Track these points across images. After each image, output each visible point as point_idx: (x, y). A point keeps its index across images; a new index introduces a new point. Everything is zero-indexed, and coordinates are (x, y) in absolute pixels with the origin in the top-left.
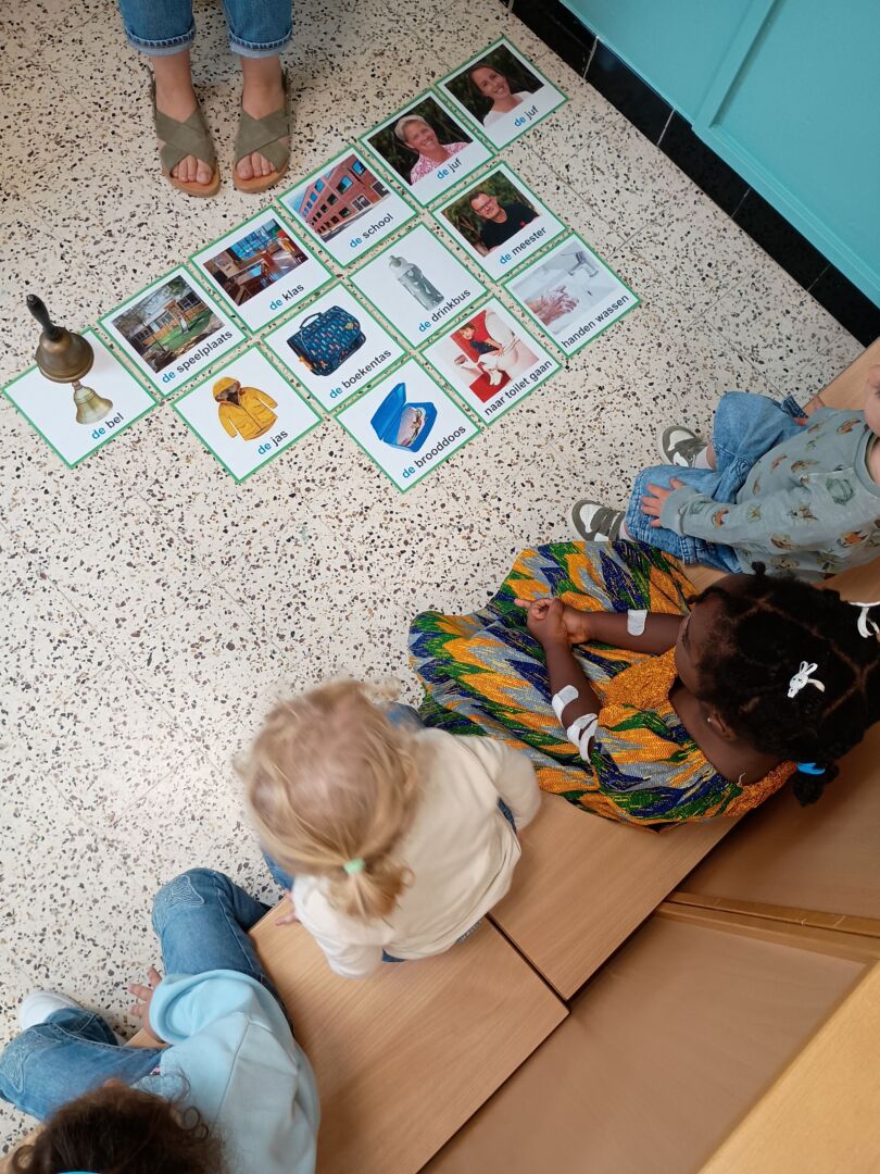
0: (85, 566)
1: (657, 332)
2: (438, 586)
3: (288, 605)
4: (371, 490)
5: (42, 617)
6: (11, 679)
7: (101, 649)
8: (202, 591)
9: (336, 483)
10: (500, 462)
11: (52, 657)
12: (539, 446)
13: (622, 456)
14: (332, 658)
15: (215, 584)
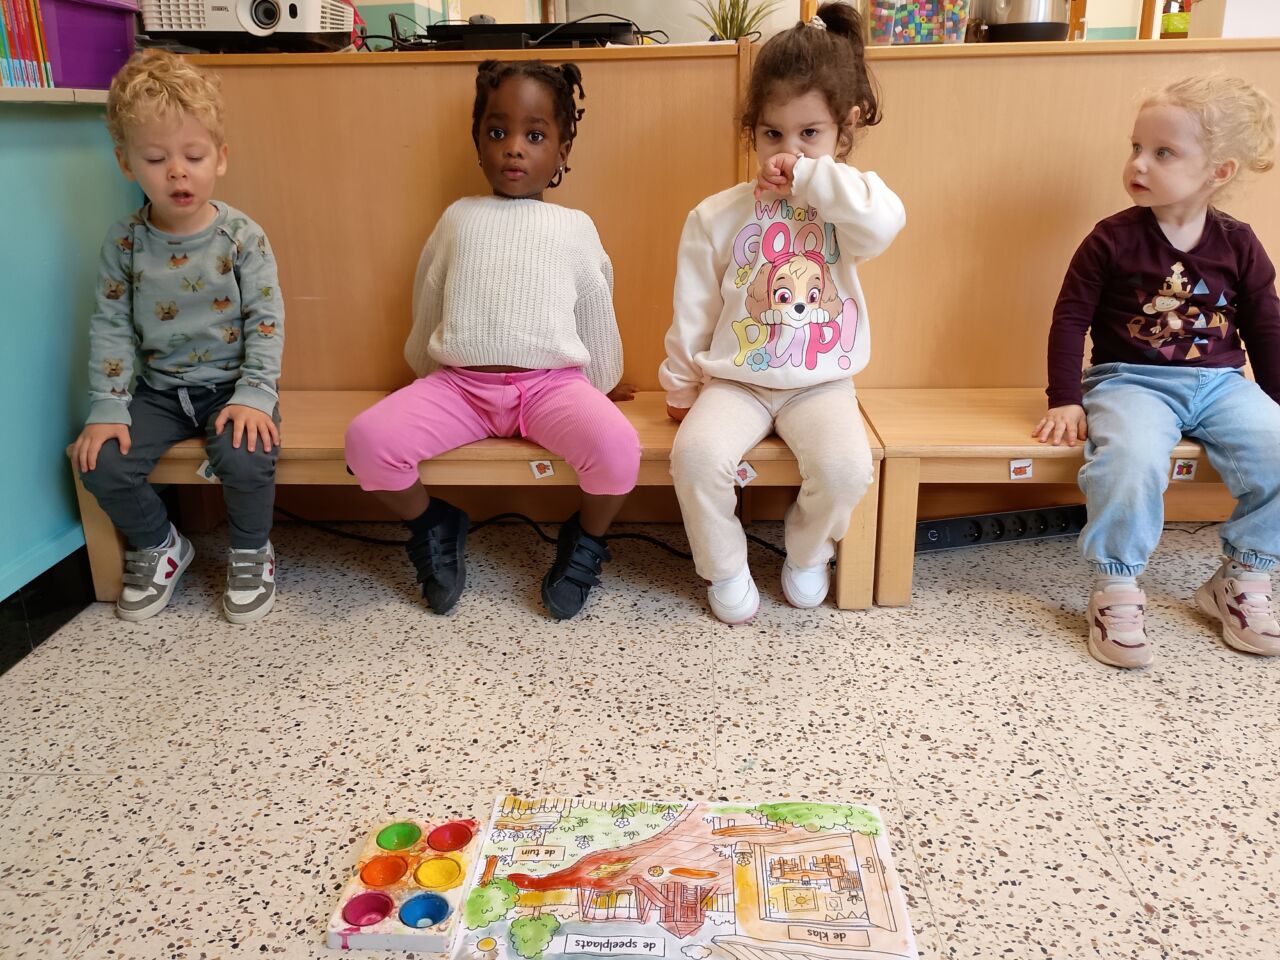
0: (1073, 885)
1: (181, 700)
2: (659, 673)
3: (829, 731)
4: (631, 757)
5: (1172, 871)
6: (1250, 842)
7: (1097, 808)
8: (921, 787)
9: (662, 781)
10: (476, 706)
11: (1177, 832)
12: (426, 696)
13: (375, 655)
14: (821, 686)
15: (899, 784)
